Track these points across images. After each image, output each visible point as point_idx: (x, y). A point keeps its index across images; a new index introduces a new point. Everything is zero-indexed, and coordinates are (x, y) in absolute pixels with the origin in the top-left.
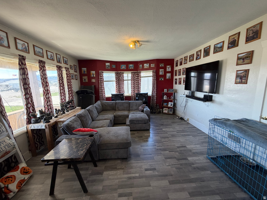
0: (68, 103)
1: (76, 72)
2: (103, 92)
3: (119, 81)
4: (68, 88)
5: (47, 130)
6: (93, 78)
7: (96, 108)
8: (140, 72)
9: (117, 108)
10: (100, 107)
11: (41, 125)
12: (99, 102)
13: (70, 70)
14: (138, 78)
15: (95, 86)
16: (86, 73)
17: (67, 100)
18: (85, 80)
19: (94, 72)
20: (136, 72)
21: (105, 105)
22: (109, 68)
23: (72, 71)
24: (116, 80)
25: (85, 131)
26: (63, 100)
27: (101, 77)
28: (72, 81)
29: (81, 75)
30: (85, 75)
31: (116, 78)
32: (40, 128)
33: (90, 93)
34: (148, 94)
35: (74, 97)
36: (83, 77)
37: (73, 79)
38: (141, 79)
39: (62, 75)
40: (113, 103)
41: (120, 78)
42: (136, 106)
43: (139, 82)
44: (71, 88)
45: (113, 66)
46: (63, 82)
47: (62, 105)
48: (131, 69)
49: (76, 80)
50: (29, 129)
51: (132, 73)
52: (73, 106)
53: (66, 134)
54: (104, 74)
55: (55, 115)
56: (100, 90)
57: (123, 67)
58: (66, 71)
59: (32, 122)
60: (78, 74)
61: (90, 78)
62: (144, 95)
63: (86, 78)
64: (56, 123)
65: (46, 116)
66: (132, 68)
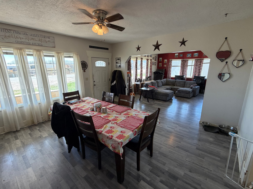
0: (149, 77)
1: (156, 61)
2: (170, 74)
3: (184, 66)
4: (150, 70)
5: (140, 85)
6: (165, 64)
7: (162, 82)
8: (203, 59)
9: (175, 85)
10: (165, 82)
11: (139, 83)
12: (165, 79)
13: (152, 60)
14: (201, 65)
15: (165, 70)
16: (161, 61)
17: (149, 76)
18: (160, 65)
19: (166, 60)
20: (199, 60)
21: (168, 82)
22: (178, 57)
23: (153, 61)
24: (181, 66)
25: (152, 87)
26: (147, 76)
27: (170, 64)
28: (153, 66)
29: (159, 62)
30: (160, 62)
31: (182, 64)
32: (138, 84)
33: (161, 74)
34: (205, 77)
35: (152, 75)
36: (159, 64)
37: (153, 65)
38: (202, 65)
39: (148, 63)
40: (173, 81)
41: (185, 64)
42: (190, 84)
43: (201, 67)
44: (151, 70)
45: (180, 55)
46: (148, 66)
47: (146, 78)
48: (195, 57)
49: (155, 65)
50: (135, 83)
51: (195, 60)
52: (150, 79)
53: (146, 87)
54: (172, 61)
55: (143, 81)
56: (168, 72)
57: (189, 55)
58: (150, 61)
59: (136, 81)
60: (157, 62)
61: (163, 64)
62: (201, 78)
63: (161, 64)
64: (143, 83)
65: (140, 80)
66: (197, 56)
